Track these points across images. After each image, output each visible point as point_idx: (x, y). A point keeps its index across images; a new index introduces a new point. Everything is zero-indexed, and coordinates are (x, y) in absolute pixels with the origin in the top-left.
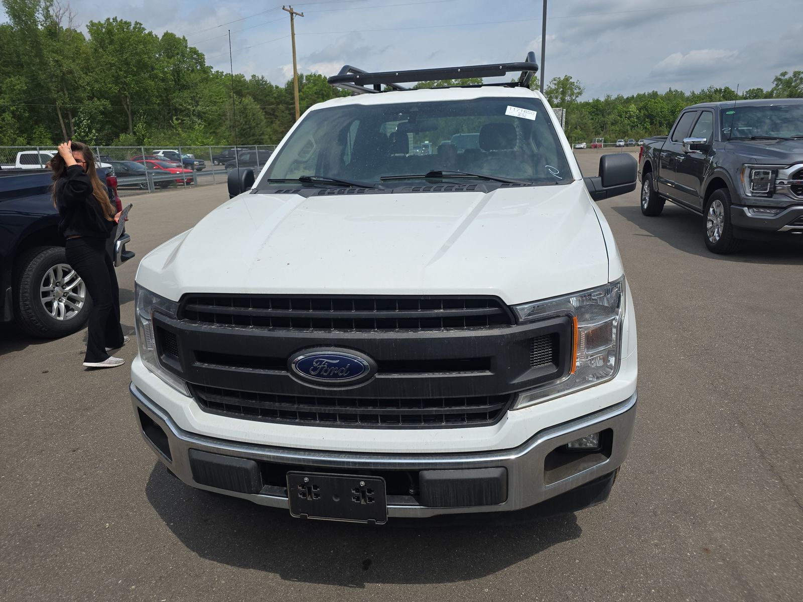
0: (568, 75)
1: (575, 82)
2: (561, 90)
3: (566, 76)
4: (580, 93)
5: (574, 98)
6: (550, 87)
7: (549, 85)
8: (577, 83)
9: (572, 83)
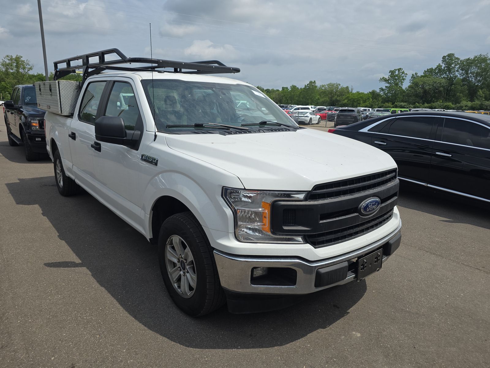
0: (19, 55)
1: (25, 60)
2: (15, 64)
3: (17, 55)
4: (31, 69)
5: (26, 71)
6: (4, 61)
7: (4, 59)
8: (26, 61)
9: (23, 61)
